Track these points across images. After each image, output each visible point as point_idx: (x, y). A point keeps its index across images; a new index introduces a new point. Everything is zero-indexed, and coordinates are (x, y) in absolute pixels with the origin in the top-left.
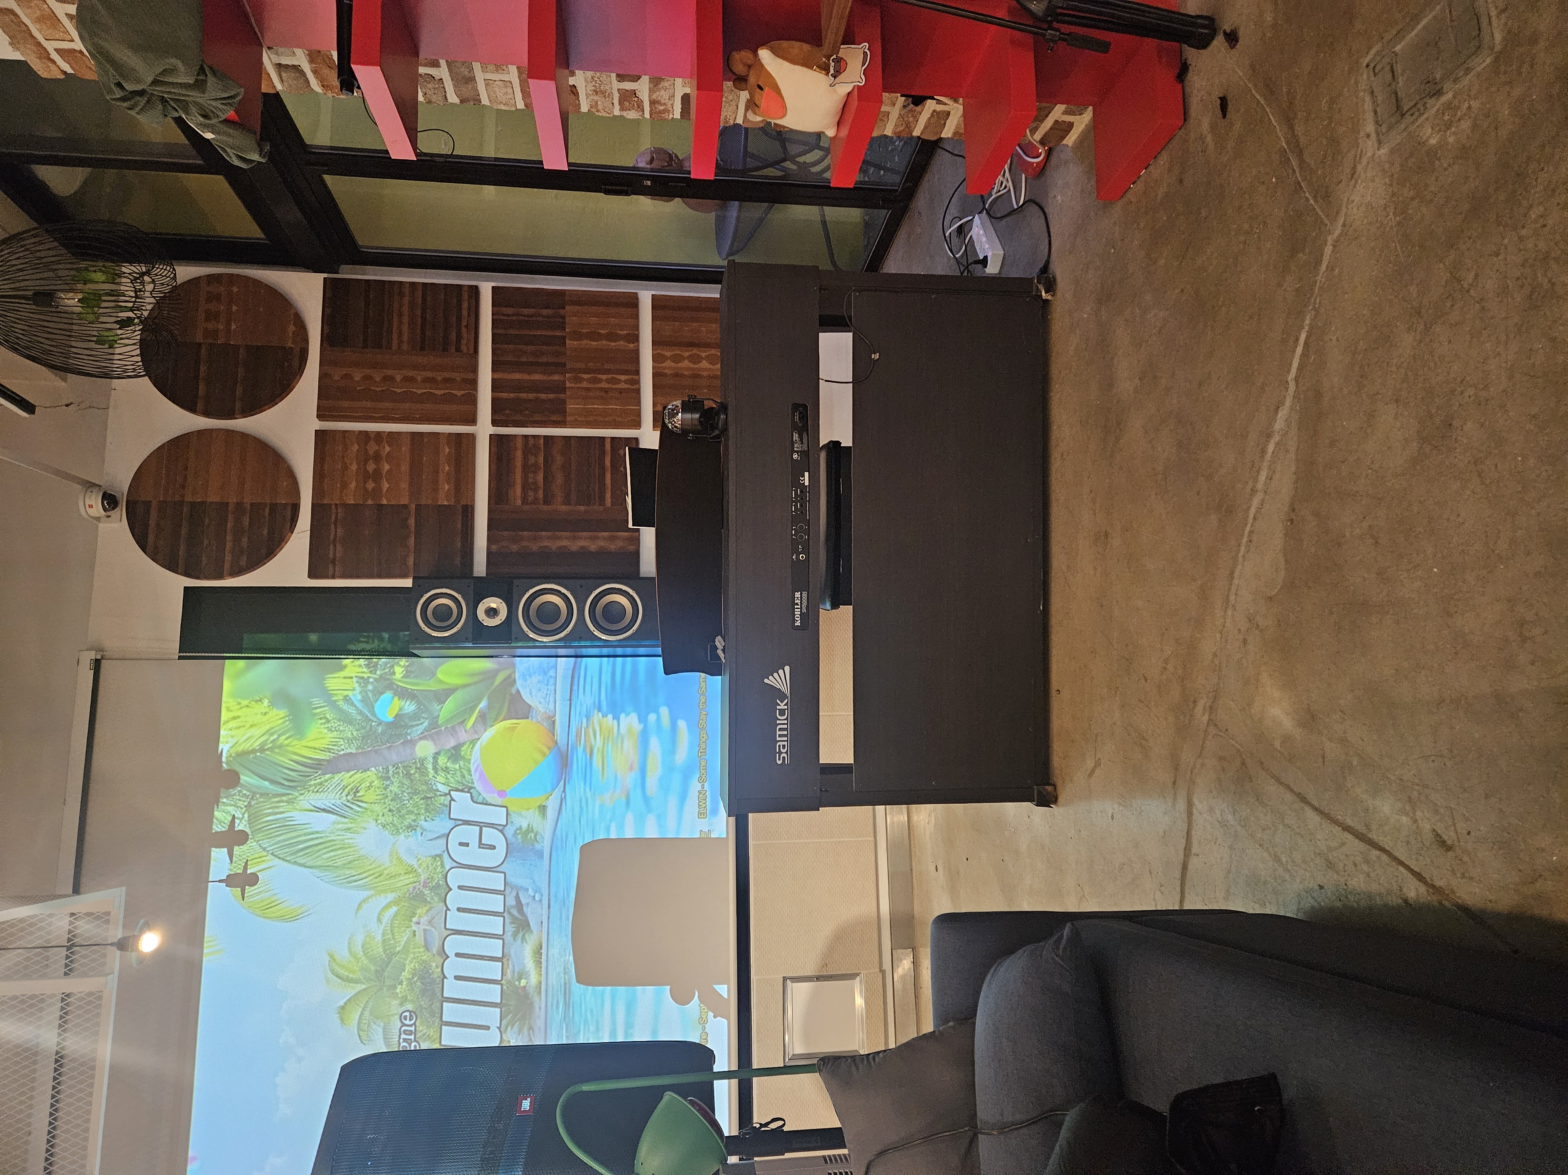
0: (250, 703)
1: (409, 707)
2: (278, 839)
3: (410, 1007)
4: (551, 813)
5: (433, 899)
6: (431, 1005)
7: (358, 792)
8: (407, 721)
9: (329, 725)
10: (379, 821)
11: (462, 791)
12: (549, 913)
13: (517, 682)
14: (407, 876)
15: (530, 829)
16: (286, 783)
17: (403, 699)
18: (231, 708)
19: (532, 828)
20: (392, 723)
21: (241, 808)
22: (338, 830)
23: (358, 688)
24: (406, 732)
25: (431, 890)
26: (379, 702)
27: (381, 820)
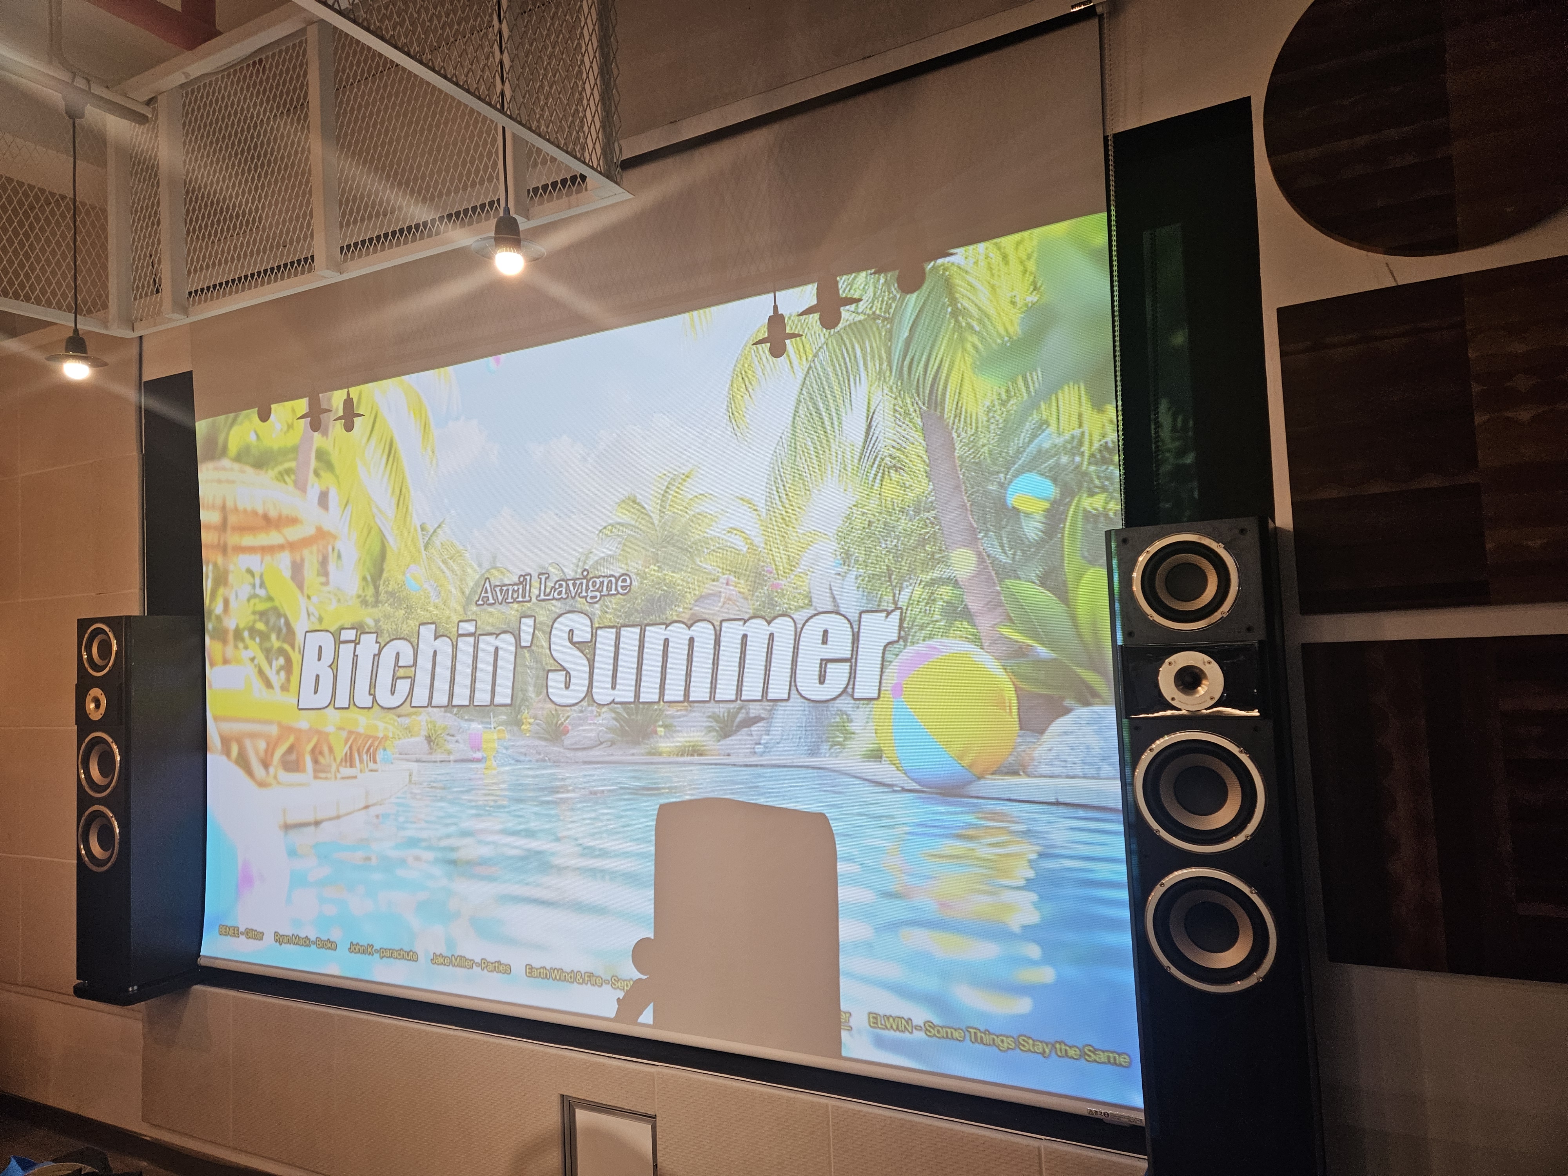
0: (1031, 273)
1: (1032, 529)
2: (830, 370)
3: (635, 585)
4: (872, 769)
5: (757, 601)
6: (637, 611)
7: (896, 471)
8: (1009, 528)
9: (997, 407)
10: (855, 509)
11: (901, 627)
12: (741, 766)
13: (1086, 709)
14: (785, 560)
15: (848, 735)
16: (906, 363)
17: (1046, 517)
18: (1021, 247)
19: (850, 739)
20: (1004, 504)
21: (871, 308)
22: (844, 452)
23: (1062, 439)
24: (989, 530)
25: (769, 596)
26: (1038, 478)
27: (857, 513)
